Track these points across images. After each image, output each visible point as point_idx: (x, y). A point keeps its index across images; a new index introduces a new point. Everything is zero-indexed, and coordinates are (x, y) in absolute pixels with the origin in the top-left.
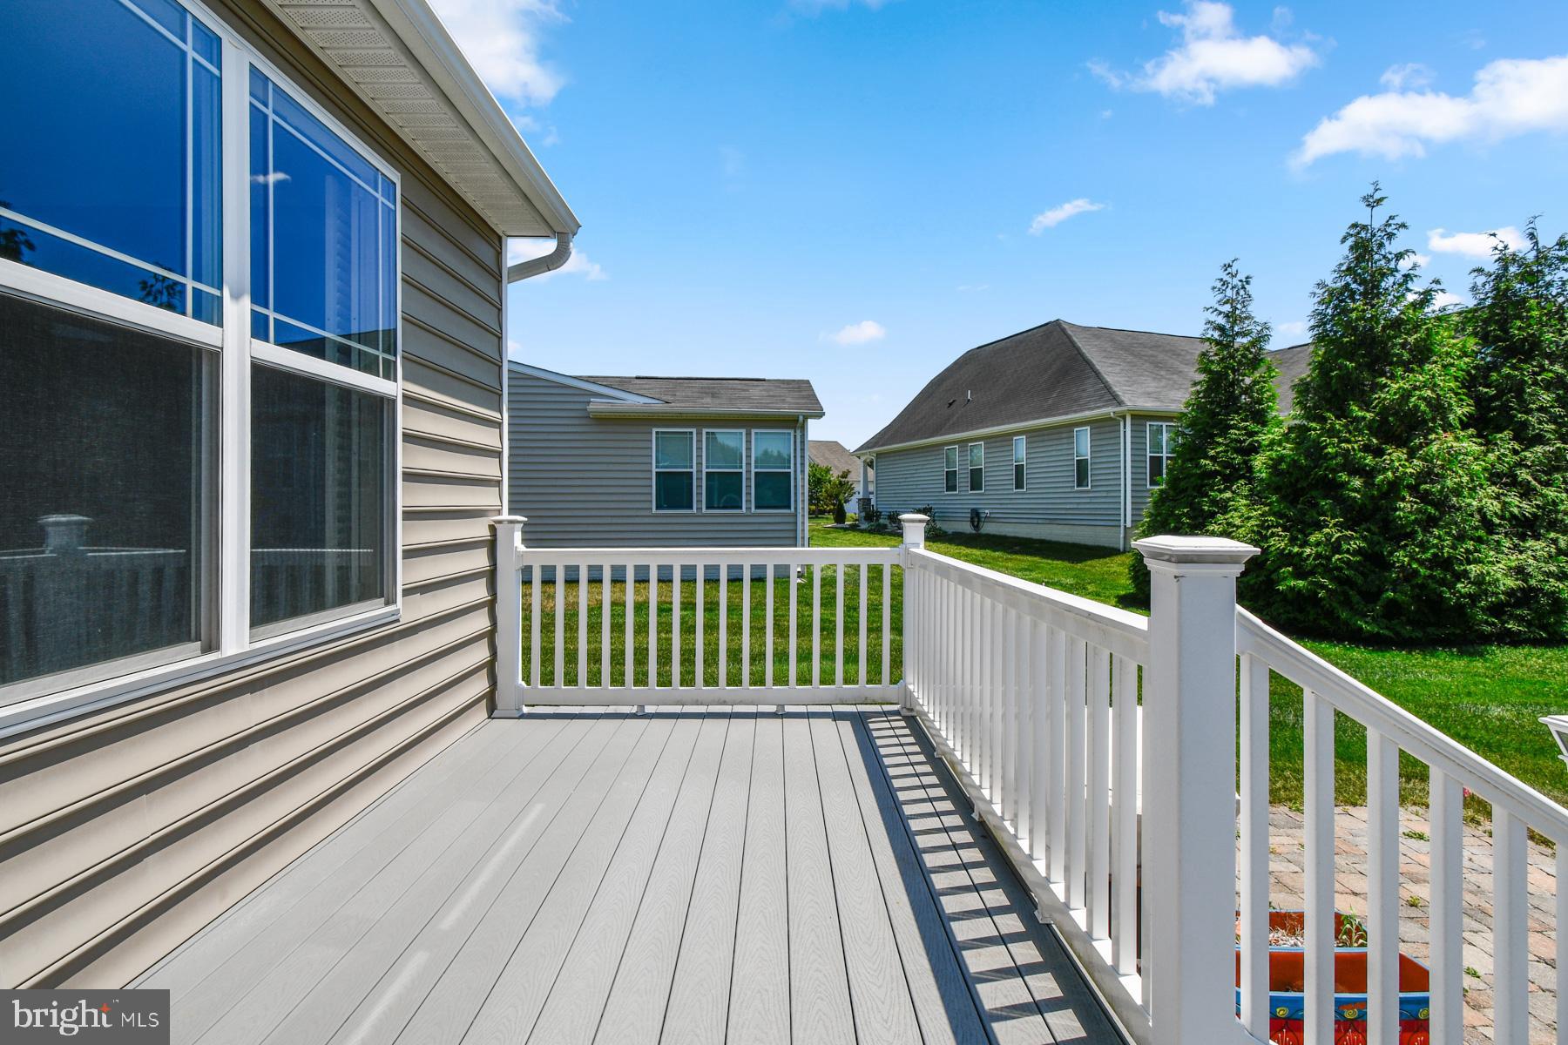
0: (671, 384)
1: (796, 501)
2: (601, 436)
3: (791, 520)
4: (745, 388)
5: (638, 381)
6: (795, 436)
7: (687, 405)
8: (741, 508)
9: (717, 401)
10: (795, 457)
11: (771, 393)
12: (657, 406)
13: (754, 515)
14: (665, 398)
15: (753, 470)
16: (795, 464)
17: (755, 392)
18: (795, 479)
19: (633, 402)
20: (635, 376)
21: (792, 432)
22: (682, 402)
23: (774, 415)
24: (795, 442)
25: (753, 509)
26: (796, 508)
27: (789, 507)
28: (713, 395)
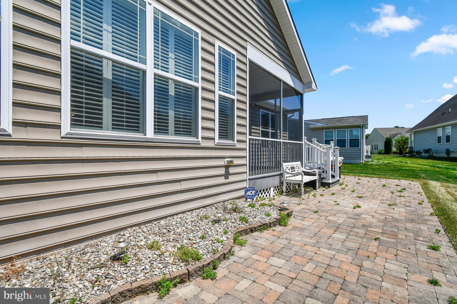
0: (329, 120)
1: (361, 145)
2: (313, 133)
3: (359, 150)
4: (348, 119)
5: (322, 120)
6: (360, 130)
7: (332, 124)
8: (346, 147)
9: (340, 123)
10: (360, 135)
11: (355, 120)
12: (325, 125)
13: (349, 149)
14: (327, 123)
15: (349, 138)
16: (360, 137)
17: (351, 120)
18: (360, 140)
19: (319, 125)
20: (321, 119)
21: (360, 129)
22: (331, 124)
23: (355, 125)
24: (360, 131)
25: (349, 147)
26: (361, 147)
27: (359, 147)
28: (339, 122)
